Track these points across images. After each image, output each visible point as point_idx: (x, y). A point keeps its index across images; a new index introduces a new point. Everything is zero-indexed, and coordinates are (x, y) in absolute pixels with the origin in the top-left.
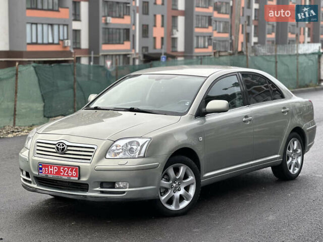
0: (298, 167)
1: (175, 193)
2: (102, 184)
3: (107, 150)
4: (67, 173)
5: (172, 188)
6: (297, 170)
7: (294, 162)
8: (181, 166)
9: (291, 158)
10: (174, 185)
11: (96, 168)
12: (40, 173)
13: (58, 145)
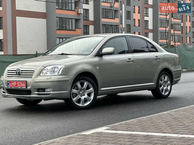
0: (168, 92)
1: (81, 97)
2: (38, 90)
3: (41, 72)
4: (21, 85)
5: (80, 94)
6: (167, 93)
7: (165, 88)
8: (85, 82)
9: (162, 86)
10: (81, 92)
11: (35, 81)
12: (8, 86)
13: (17, 71)
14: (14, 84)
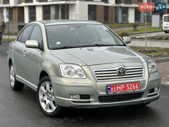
4: (132, 88)
11: (149, 81)
12: (108, 92)
13: (119, 70)
14: (120, 88)
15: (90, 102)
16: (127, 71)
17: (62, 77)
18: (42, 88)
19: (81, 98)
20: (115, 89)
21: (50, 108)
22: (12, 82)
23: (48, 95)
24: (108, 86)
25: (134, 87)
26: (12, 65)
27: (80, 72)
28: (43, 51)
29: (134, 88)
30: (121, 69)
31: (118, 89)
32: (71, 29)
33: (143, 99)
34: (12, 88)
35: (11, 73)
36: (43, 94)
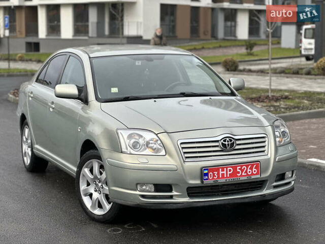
4: (246, 172)
11: (277, 160)
12: (204, 180)
13: (224, 141)
14: (225, 172)
15: (171, 197)
16: (238, 142)
17: (122, 152)
18: (86, 170)
19: (156, 191)
20: (216, 175)
21: (100, 206)
22: (26, 156)
23: (95, 184)
24: (204, 169)
25: (250, 170)
26: (26, 126)
27: (155, 144)
28: (87, 105)
29: (250, 172)
30: (228, 139)
31: (222, 174)
32: (137, 64)
33: (265, 192)
34: (25, 167)
35: (25, 140)
36: (88, 181)
